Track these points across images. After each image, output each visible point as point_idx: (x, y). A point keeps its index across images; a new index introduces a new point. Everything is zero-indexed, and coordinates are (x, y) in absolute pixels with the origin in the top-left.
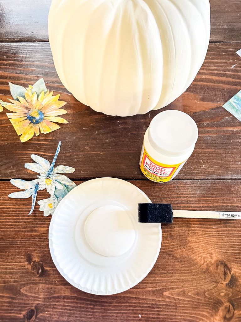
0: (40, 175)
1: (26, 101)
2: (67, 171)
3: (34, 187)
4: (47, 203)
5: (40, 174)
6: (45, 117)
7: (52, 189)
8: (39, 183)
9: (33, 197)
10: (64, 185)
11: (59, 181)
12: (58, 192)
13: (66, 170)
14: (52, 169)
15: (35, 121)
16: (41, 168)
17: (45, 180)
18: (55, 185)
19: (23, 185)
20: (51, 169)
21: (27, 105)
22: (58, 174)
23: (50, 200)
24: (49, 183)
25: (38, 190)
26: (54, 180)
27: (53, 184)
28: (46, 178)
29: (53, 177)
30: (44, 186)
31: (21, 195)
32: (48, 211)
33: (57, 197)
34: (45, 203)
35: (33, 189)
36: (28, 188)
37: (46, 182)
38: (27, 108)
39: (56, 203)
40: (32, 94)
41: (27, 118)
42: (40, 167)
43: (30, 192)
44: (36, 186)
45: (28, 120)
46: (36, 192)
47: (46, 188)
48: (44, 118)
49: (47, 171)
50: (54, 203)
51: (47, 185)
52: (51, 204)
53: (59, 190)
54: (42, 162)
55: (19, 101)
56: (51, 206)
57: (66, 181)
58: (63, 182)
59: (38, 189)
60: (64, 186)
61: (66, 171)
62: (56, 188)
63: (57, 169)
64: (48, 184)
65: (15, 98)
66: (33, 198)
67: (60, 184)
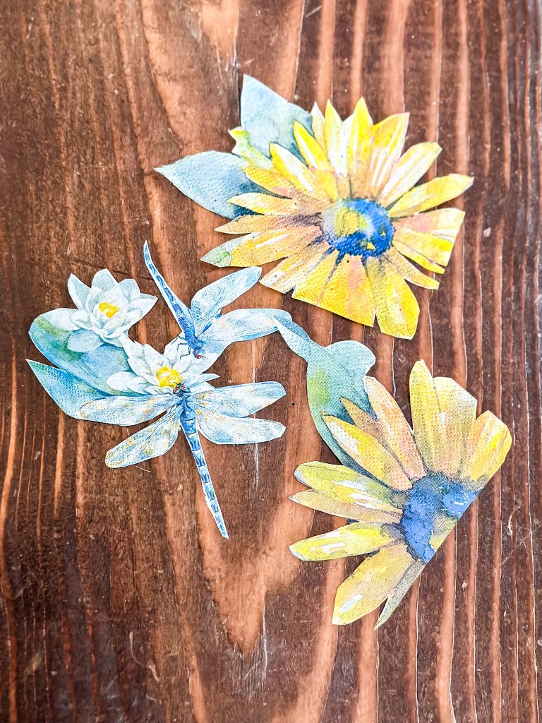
0: (212, 383)
1: (277, 196)
2: (133, 446)
3: (202, 337)
4: (125, 311)
5: (212, 388)
6: (388, 208)
7: (140, 362)
8: (197, 357)
9: (184, 307)
10: (111, 395)
11: (137, 399)
12: (114, 363)
13: (138, 448)
14: (184, 424)
15: (371, 246)
16: (225, 408)
17: (185, 377)
18: (139, 380)
19: (240, 323)
20: (189, 423)
21: (292, 207)
22: (157, 419)
23: (123, 324)
24: (164, 375)
25: (183, 334)
26: (153, 392)
27: (147, 377)
28: (186, 385)
29: (162, 399)
30: (172, 358)
31: (221, 290)
32: (104, 290)
33: (106, 344)
34: (134, 309)
35: (202, 329)
36: (217, 324)
37: (177, 374)
38: (302, 219)
39: (97, 326)
40: (270, 157)
41: (336, 253)
42: (231, 411)
43: (203, 315)
44: (199, 344)
45: (347, 256)
46: (185, 326)
47: (162, 352)
48: (390, 214)
49: (200, 410)
50: (103, 324)
51: (166, 364)
52: (110, 315)
53: (115, 370)
54: (234, 428)
55: (252, 213)
56: (107, 311)
57: (113, 411)
58: (121, 400)
59: (187, 338)
60: (109, 391)
61: (135, 442)
62: (130, 370)
63: (168, 432)
64: (166, 369)
65: (228, 212)
66: (178, 301)
67: (126, 390)
